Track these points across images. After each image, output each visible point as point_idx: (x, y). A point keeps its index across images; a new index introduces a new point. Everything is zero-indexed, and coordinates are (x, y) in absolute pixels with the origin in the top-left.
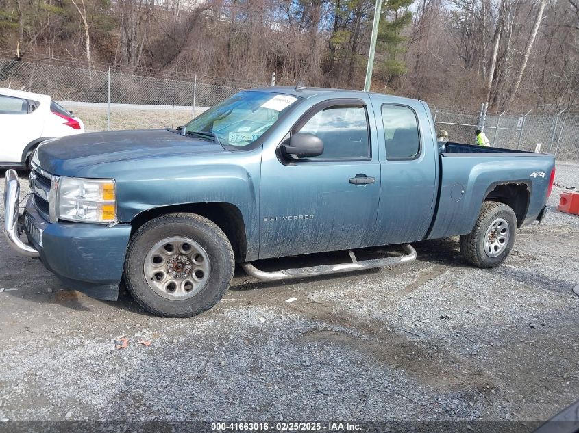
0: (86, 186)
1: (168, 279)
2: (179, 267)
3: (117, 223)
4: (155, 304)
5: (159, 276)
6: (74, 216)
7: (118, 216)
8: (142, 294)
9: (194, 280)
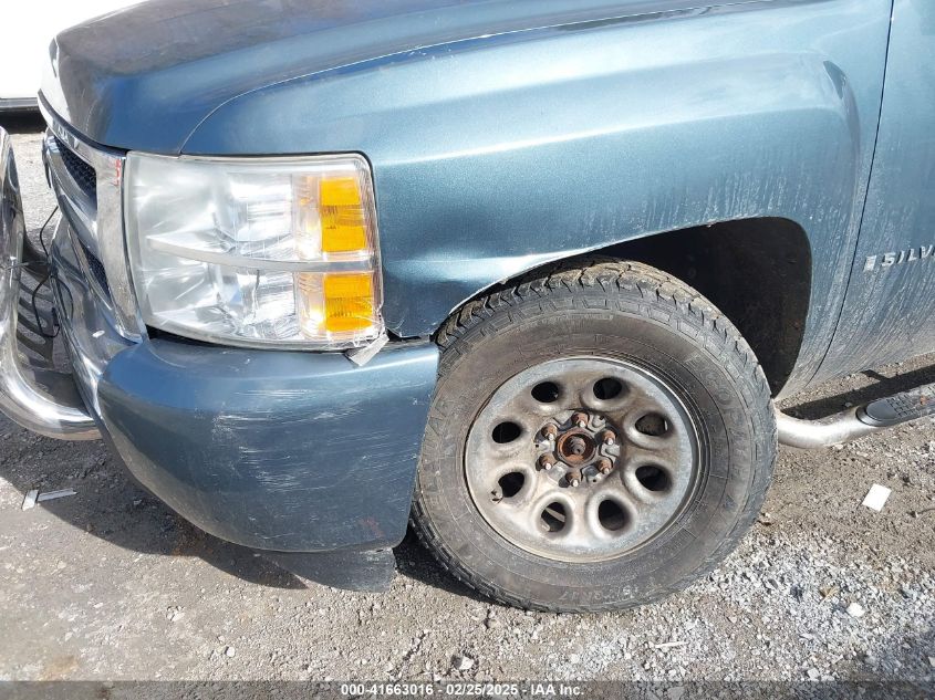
0: (241, 190)
1: (543, 489)
2: (575, 449)
3: (383, 340)
4: (507, 578)
5: (512, 484)
6: (204, 314)
7: (388, 314)
8: (464, 549)
9: (634, 497)
